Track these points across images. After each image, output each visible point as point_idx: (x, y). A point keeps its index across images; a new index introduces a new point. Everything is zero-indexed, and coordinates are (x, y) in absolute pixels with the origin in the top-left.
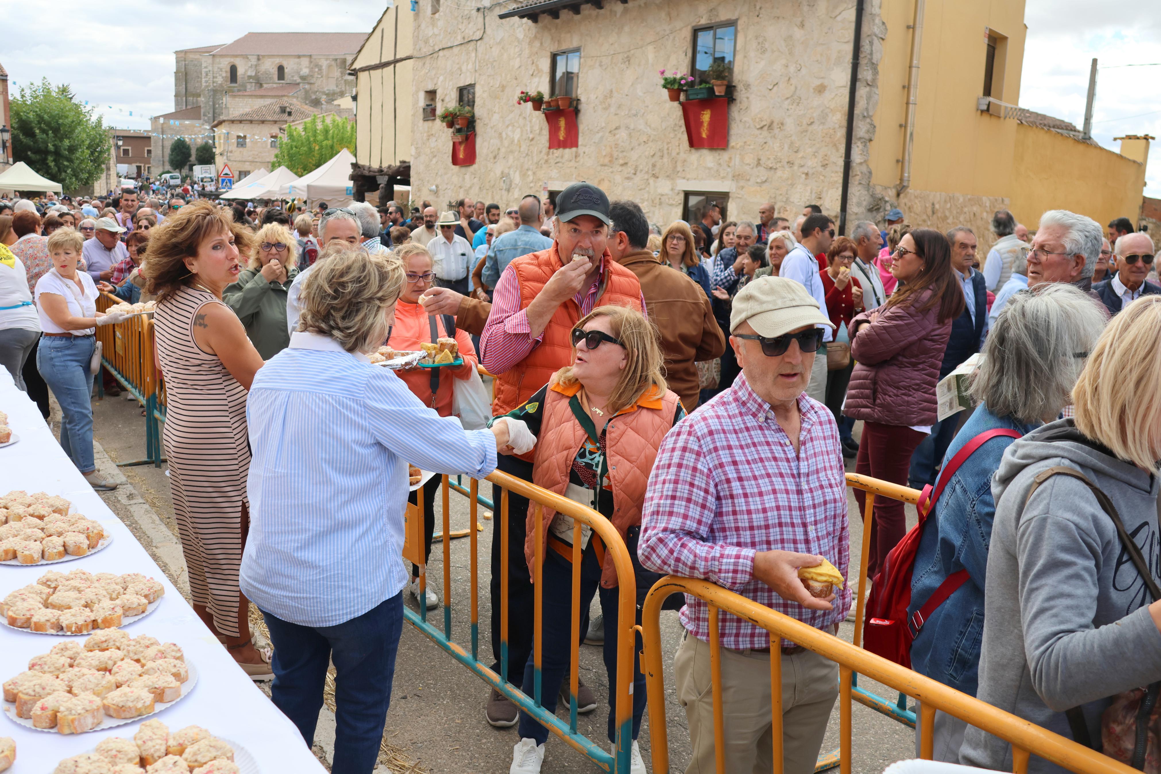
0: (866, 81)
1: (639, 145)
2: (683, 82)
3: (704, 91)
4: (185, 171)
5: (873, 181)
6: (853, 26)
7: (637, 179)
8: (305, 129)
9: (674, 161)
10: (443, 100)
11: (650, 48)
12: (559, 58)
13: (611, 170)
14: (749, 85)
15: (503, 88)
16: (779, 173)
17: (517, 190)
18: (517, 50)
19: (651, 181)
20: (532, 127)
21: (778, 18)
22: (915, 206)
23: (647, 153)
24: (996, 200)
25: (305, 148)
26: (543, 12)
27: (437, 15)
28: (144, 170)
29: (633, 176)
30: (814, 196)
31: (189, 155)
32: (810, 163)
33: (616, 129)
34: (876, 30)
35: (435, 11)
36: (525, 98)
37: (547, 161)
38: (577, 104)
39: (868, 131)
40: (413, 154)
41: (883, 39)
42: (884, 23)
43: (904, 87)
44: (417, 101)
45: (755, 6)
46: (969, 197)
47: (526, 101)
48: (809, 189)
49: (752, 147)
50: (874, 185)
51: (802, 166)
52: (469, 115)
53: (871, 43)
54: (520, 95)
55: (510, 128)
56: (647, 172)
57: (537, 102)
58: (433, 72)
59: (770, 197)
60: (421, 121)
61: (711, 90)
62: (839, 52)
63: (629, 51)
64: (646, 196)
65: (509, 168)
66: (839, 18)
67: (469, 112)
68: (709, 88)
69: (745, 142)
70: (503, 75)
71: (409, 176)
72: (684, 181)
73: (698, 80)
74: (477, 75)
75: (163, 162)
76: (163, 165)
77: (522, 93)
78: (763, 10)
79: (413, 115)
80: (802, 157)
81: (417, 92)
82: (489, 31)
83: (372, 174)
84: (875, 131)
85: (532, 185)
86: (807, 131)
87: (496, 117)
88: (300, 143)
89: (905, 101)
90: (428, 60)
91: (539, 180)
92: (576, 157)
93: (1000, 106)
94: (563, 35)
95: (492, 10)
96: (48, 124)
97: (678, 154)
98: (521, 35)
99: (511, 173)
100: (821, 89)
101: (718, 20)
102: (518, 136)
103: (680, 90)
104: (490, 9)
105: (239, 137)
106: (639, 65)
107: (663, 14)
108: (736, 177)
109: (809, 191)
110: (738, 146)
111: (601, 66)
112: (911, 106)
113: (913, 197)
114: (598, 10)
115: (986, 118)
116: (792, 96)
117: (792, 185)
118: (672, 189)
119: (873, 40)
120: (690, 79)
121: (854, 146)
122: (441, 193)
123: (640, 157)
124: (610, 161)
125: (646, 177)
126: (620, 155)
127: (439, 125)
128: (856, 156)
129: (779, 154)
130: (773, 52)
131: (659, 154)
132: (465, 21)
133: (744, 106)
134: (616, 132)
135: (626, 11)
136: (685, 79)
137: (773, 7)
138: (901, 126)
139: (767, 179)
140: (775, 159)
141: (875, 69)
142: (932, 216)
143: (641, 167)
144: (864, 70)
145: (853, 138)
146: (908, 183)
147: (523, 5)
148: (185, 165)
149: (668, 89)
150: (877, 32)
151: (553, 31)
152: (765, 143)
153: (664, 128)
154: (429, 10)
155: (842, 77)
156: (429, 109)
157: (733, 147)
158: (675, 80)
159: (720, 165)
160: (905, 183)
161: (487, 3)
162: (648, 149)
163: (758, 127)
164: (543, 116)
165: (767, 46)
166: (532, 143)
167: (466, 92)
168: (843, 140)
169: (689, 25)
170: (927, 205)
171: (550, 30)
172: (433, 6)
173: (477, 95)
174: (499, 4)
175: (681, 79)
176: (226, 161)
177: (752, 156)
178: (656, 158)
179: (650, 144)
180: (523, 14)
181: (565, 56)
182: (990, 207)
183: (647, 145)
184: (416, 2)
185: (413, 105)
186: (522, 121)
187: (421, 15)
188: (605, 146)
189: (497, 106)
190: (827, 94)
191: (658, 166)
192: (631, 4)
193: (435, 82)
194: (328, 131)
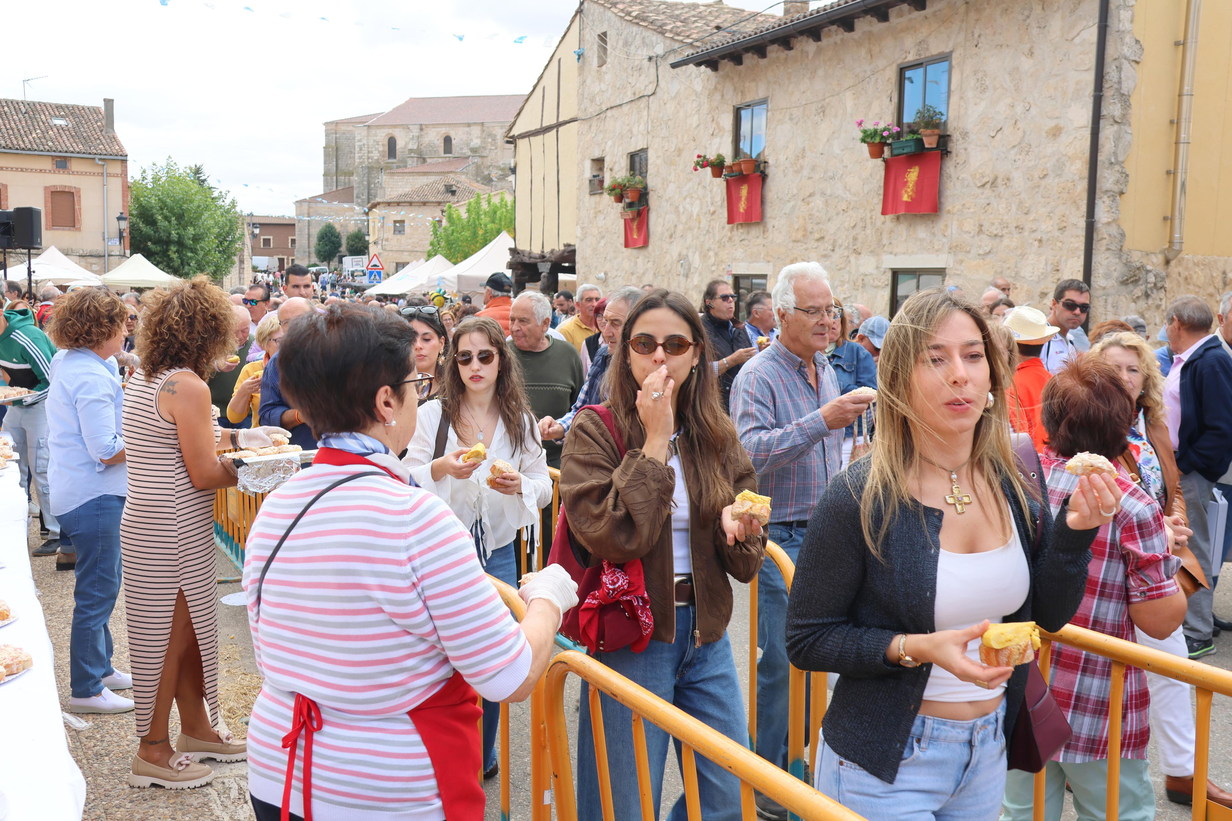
0: (1113, 117)
1: (838, 214)
2: (885, 134)
3: (912, 144)
4: (334, 263)
5: (1127, 245)
6: (1094, 49)
7: (836, 256)
8: (468, 212)
9: (879, 233)
10: (611, 170)
11: (849, 95)
12: (743, 113)
13: (805, 246)
14: (967, 133)
15: (680, 151)
16: (1006, 241)
17: (697, 275)
18: (695, 104)
19: (852, 258)
20: (712, 198)
21: (1001, 46)
22: (1195, 276)
23: (846, 224)
25: (467, 234)
26: (723, 57)
27: (604, 68)
29: (831, 253)
30: (1049, 268)
31: (340, 245)
32: (1043, 227)
33: (810, 196)
34: (1126, 51)
35: (602, 63)
36: (703, 163)
37: (730, 239)
38: (765, 167)
39: (1118, 182)
40: (579, 235)
41: (1137, 63)
42: (1137, 42)
43: (1172, 122)
44: (582, 173)
45: (973, 33)
47: (704, 166)
48: (1043, 259)
49: (972, 210)
50: (1130, 251)
51: (1034, 231)
52: (639, 186)
53: (1119, 69)
54: (696, 159)
55: (688, 200)
56: (847, 248)
57: (718, 167)
58: (600, 136)
59: (996, 272)
60: (587, 196)
61: (920, 142)
62: (1077, 83)
63: (824, 99)
64: (846, 277)
65: (687, 248)
66: (1077, 40)
67: (642, 182)
68: (917, 139)
69: (964, 205)
70: (680, 137)
71: (573, 261)
72: (892, 256)
73: (905, 131)
74: (650, 137)
75: (309, 253)
76: (309, 257)
77: (699, 156)
78: (982, 38)
79: (579, 189)
80: (1034, 220)
81: (583, 160)
82: (662, 83)
83: (532, 260)
84: (1128, 181)
85: (714, 268)
86: (1039, 186)
87: (672, 187)
88: (459, 228)
89: (1174, 140)
90: (594, 123)
91: (722, 261)
92: (764, 232)
94: (747, 85)
95: (666, 59)
96: (171, 210)
97: (883, 223)
98: (698, 88)
99: (690, 254)
100: (1056, 132)
101: (928, 54)
102: (698, 209)
103: (883, 144)
104: (664, 57)
105: (395, 222)
106: (836, 116)
107: (863, 52)
108: (954, 249)
109: (1044, 263)
110: (955, 210)
111: (791, 119)
112: (1181, 145)
113: (1191, 265)
114: (787, 52)
116: (1020, 143)
117: (1023, 255)
118: (877, 268)
119: (1121, 64)
120: (895, 129)
121: (1098, 202)
122: (610, 281)
123: (839, 229)
124: (804, 236)
125: (846, 254)
126: (816, 228)
127: (607, 199)
128: (1102, 214)
129: (1005, 218)
130: (996, 89)
131: (861, 224)
132: (635, 73)
133: (960, 160)
134: (810, 199)
135: (819, 51)
136: (889, 130)
137: (994, 34)
138: (1168, 173)
139: (992, 249)
140: (1000, 224)
141: (1125, 102)
142: (1224, 289)
143: (840, 241)
144: (1110, 104)
145: (1098, 191)
146: (1181, 247)
147: (699, 50)
148: (334, 256)
149: (868, 143)
150: (1128, 54)
151: (736, 80)
152: (988, 204)
153: (866, 192)
154: (595, 62)
155: (1084, 116)
156: (596, 181)
157: (949, 212)
158: (876, 131)
159: (934, 234)
160: (1176, 247)
161: (659, 50)
162: (848, 219)
163: (979, 184)
164: (725, 183)
165: (987, 83)
166: (713, 217)
167: (637, 159)
168: (1085, 196)
169: (893, 62)
170: (1215, 274)
171: (733, 79)
172: (600, 57)
173: (650, 162)
174: (674, 51)
175: (884, 131)
176: (381, 251)
177: (972, 221)
178: (858, 229)
179: (850, 212)
180: (699, 61)
181: (750, 110)
183: (846, 215)
184: (581, 54)
185: (579, 177)
186: (701, 191)
187: (586, 68)
188: (798, 218)
189: (673, 174)
190: (1063, 138)
191: (860, 238)
192: (825, 41)
193: (603, 147)
194: (495, 212)
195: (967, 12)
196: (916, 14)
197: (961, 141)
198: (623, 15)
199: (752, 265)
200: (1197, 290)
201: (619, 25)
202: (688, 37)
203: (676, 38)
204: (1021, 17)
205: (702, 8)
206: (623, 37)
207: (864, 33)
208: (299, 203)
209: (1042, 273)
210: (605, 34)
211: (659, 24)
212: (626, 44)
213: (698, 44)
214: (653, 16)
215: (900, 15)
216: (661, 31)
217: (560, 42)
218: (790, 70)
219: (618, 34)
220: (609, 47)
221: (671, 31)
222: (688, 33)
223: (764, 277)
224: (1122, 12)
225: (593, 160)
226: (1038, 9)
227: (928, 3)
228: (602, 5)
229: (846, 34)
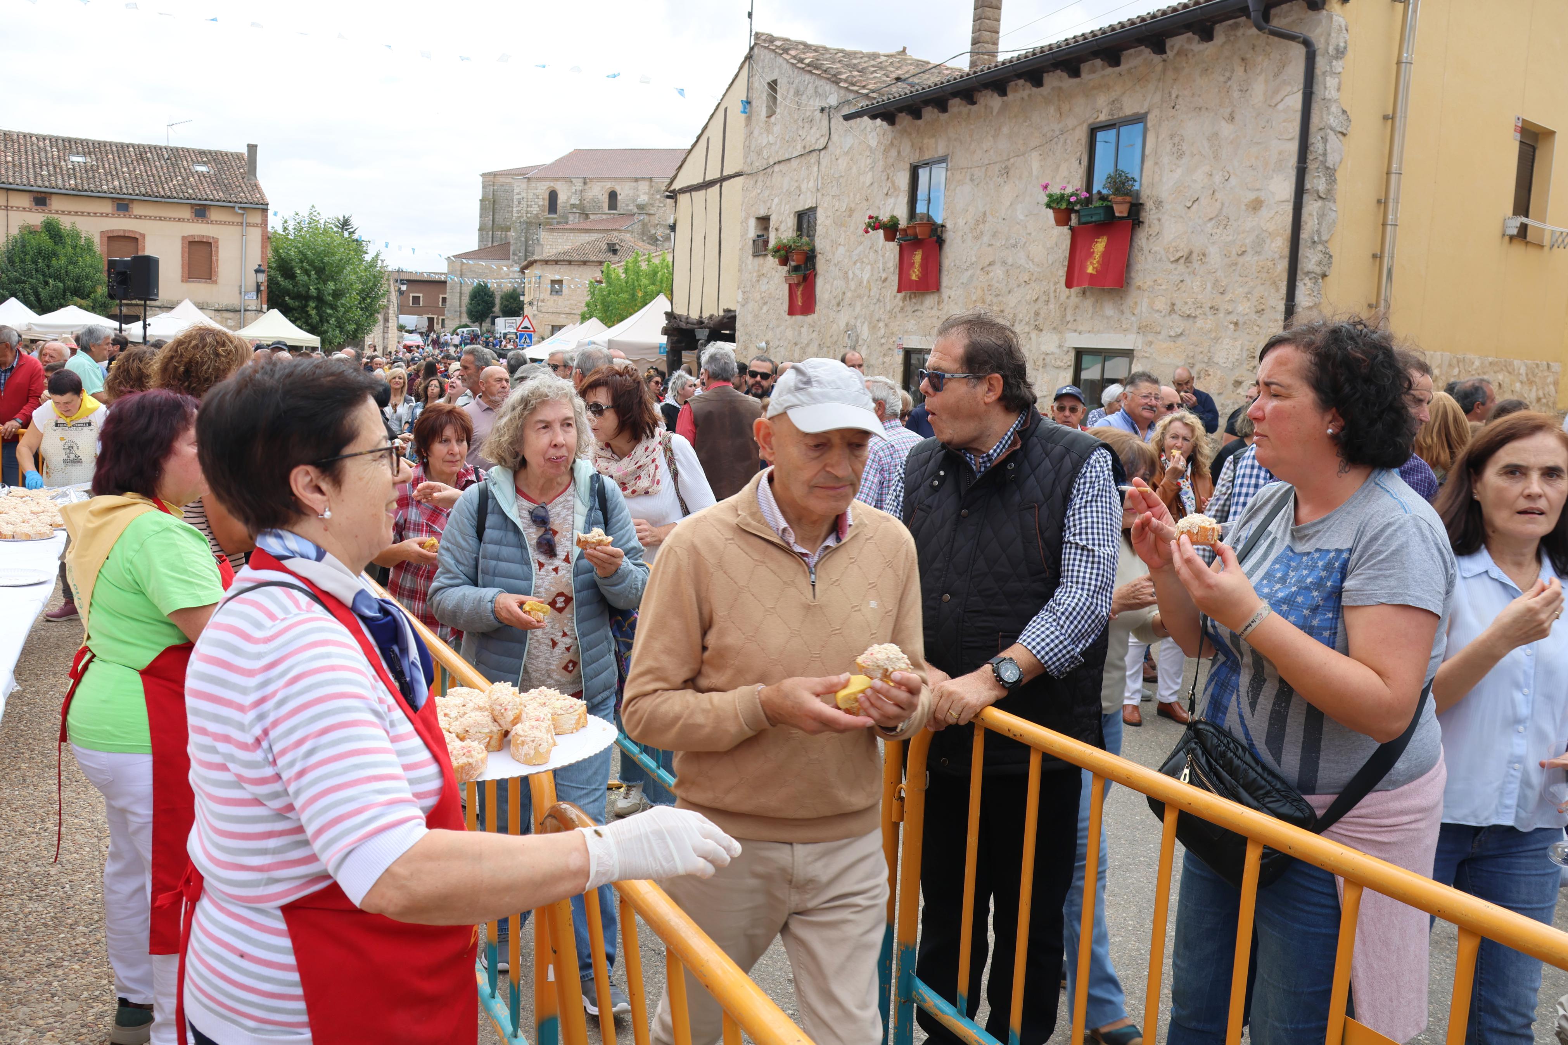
0: (1317, 192)
1: (1019, 286)
2: (1073, 200)
3: (1101, 211)
4: (486, 325)
6: (1298, 116)
8: (626, 270)
9: (1064, 308)
10: (777, 230)
11: (1035, 155)
12: (921, 171)
14: (1161, 202)
15: (851, 212)
16: (1200, 323)
17: (865, 347)
18: (869, 161)
19: (1033, 335)
20: (885, 263)
21: (1200, 109)
23: (1028, 297)
24: (1537, 365)
25: (624, 294)
26: (901, 110)
27: (773, 118)
28: (437, 323)
30: (1245, 355)
31: (493, 305)
32: (1240, 309)
33: (990, 265)
34: (1332, 121)
35: (771, 114)
36: (875, 224)
37: (902, 309)
38: (941, 233)
39: (1320, 263)
40: (740, 300)
41: (1344, 135)
42: (1344, 112)
43: (1379, 201)
44: (746, 231)
45: (1170, 94)
46: (1490, 359)
47: (875, 228)
48: (1238, 344)
49: (1164, 287)
51: (1230, 313)
52: (806, 248)
53: (1325, 140)
54: (867, 220)
55: (858, 265)
56: (1028, 323)
57: (891, 230)
58: (767, 193)
59: (1187, 356)
60: (751, 257)
61: (1110, 210)
62: (1280, 153)
63: (1008, 160)
65: (856, 318)
66: (1280, 107)
67: (809, 244)
68: (1107, 207)
69: (1155, 281)
70: (851, 195)
71: (733, 328)
72: (1076, 335)
73: (1095, 197)
74: (819, 195)
75: (460, 312)
76: (460, 316)
77: (870, 217)
78: (1180, 99)
79: (741, 249)
80: (1231, 300)
81: (747, 219)
82: (834, 137)
83: (689, 326)
84: (1331, 263)
85: (883, 341)
86: (1236, 264)
87: (841, 250)
88: (618, 288)
89: (1381, 221)
90: (761, 178)
91: (893, 334)
92: (938, 303)
93: (1543, 230)
94: (925, 141)
95: (839, 110)
96: (311, 263)
97: (1068, 297)
98: (873, 143)
99: (858, 324)
100: (1256, 205)
101: (1122, 114)
102: (868, 275)
103: (1070, 210)
104: (837, 108)
105: (553, 282)
106: (1020, 178)
107: (1052, 110)
108: (1143, 329)
109: (1239, 348)
110: (1146, 286)
111: (972, 180)
112: (1389, 228)
114: (969, 107)
115: (1518, 247)
116: (1217, 216)
117: (1217, 339)
118: (1060, 346)
119: (1326, 135)
120: (1084, 194)
121: (1299, 284)
123: (1019, 302)
125: (1027, 330)
126: (995, 300)
127: (771, 261)
128: (1303, 298)
129: (1199, 297)
130: (1193, 155)
131: (1044, 298)
132: (806, 125)
133: (1153, 231)
134: (990, 268)
135: (1004, 108)
136: (1077, 195)
137: (1193, 95)
138: (1374, 256)
139: (1184, 331)
140: (1194, 303)
141: (1331, 176)
143: (1020, 316)
144: (1315, 177)
145: (1299, 272)
147: (875, 102)
148: (487, 317)
149: (1053, 209)
150: (1334, 125)
151: (914, 135)
152: (1182, 281)
153: (1049, 262)
154: (764, 112)
155: (1284, 188)
156: (760, 243)
157: (1139, 288)
158: (1062, 196)
159: (1122, 312)
161: (833, 100)
162: (1030, 292)
163: (1172, 259)
164: (898, 248)
165: (1184, 148)
166: (884, 284)
167: (805, 219)
168: (1285, 276)
169: (1083, 122)
171: (910, 134)
172: (768, 107)
173: (819, 222)
174: (847, 102)
175: (1072, 196)
176: (535, 312)
177: (1163, 299)
178: (1040, 303)
179: (1033, 284)
180: (875, 113)
181: (928, 169)
182: (1527, 375)
183: (1028, 287)
184: (749, 103)
185: (742, 236)
186: (872, 256)
187: (754, 118)
188: (976, 288)
189: (843, 236)
190: (1264, 212)
191: (1042, 315)
192: (1011, 96)
193: (768, 205)
194: (655, 273)
195: (1164, 71)
196: (1110, 70)
198: (795, 62)
201: (791, 73)
202: (864, 87)
203: (851, 88)
204: (1222, 79)
205: (883, 58)
206: (794, 85)
207: (1053, 89)
208: (451, 259)
209: (1237, 360)
210: (775, 82)
211: (833, 72)
212: (797, 93)
213: (874, 95)
214: (827, 64)
215: (1093, 71)
216: (835, 80)
217: (727, 90)
218: (972, 127)
219: (789, 83)
220: (779, 96)
221: (845, 81)
222: (864, 84)
224: (1328, 78)
225: (758, 219)
226: (1239, 71)
227: (1123, 59)
228: (773, 50)
229: (1034, 89)
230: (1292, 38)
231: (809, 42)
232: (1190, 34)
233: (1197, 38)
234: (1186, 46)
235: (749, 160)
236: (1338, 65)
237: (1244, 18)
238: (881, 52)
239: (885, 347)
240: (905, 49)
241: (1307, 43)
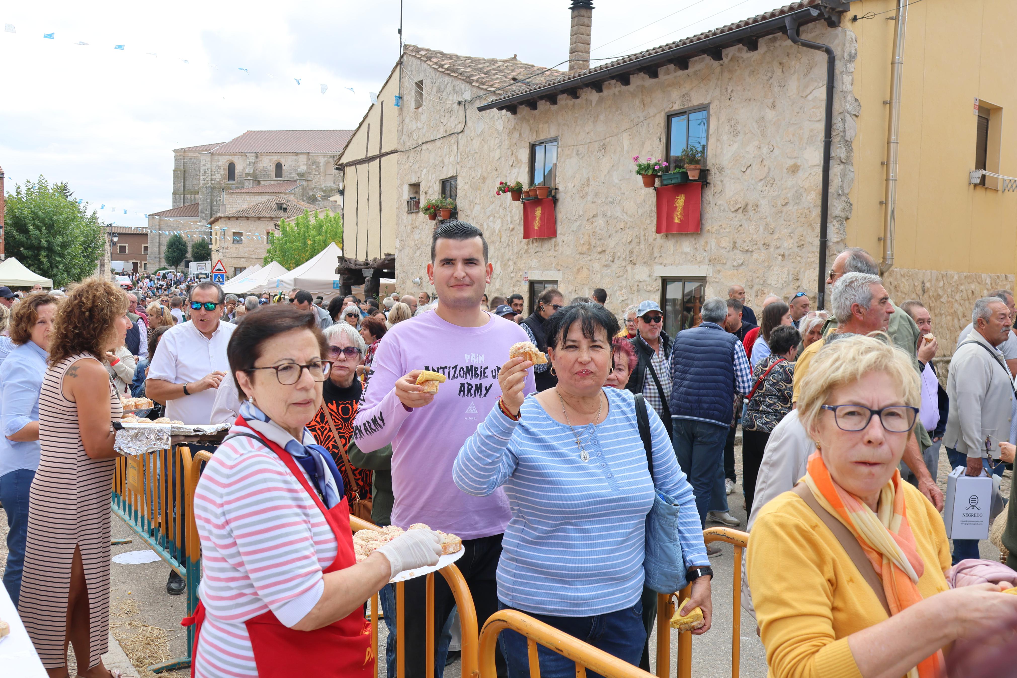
0: (840, 159)
1: (617, 232)
2: (656, 168)
3: (678, 176)
4: (181, 267)
6: (824, 104)
7: (615, 266)
8: (297, 224)
9: (651, 247)
10: (426, 193)
11: (625, 135)
12: (537, 148)
13: (589, 258)
14: (723, 168)
15: (484, 179)
16: (755, 256)
17: (498, 280)
18: (497, 141)
19: (629, 268)
20: (512, 217)
21: (750, 100)
22: (902, 285)
23: (624, 240)
24: (998, 277)
25: (298, 244)
26: (521, 103)
27: (420, 109)
28: (141, 267)
29: (611, 263)
30: (791, 277)
31: (186, 252)
32: (786, 244)
33: (593, 217)
34: (848, 107)
35: (419, 106)
36: (504, 188)
37: (527, 251)
38: (555, 193)
39: (844, 209)
40: (398, 246)
41: (857, 116)
42: (856, 100)
43: (883, 163)
44: (401, 194)
45: (726, 89)
46: (965, 274)
47: (505, 191)
48: (785, 270)
49: (727, 230)
51: (778, 248)
52: (449, 207)
53: (844, 121)
54: (498, 185)
55: (491, 218)
56: (625, 259)
57: (517, 192)
58: (417, 166)
59: (747, 280)
60: (406, 214)
61: (685, 175)
62: (811, 131)
63: (605, 139)
64: (624, 283)
66: (810, 97)
67: (452, 204)
68: (683, 173)
69: (721, 226)
70: (484, 167)
71: (394, 268)
72: (662, 266)
73: (672, 165)
74: (459, 167)
75: (160, 258)
76: (160, 261)
77: (501, 183)
78: (734, 93)
79: (398, 208)
80: (778, 239)
81: (401, 185)
82: (469, 123)
83: (358, 267)
84: (851, 209)
85: (512, 275)
86: (781, 212)
87: (477, 208)
88: (292, 238)
89: (885, 178)
90: (412, 154)
91: (520, 269)
92: (555, 246)
93: (997, 179)
94: (541, 126)
95: (473, 103)
96: (42, 221)
97: (655, 240)
98: (500, 127)
100: (794, 169)
101: (690, 105)
102: (499, 226)
103: (654, 176)
104: (471, 102)
105: (235, 234)
106: (615, 152)
107: (637, 102)
108: (713, 261)
109: (786, 273)
110: (714, 230)
111: (577, 154)
112: (891, 182)
114: (574, 100)
115: (980, 192)
116: (765, 177)
117: (769, 267)
118: (650, 276)
119: (845, 117)
120: (664, 164)
121: (829, 225)
122: (425, 284)
123: (617, 244)
124: (588, 249)
125: (624, 264)
126: (598, 243)
127: (422, 217)
128: (833, 235)
129: (755, 236)
130: (745, 134)
131: (636, 240)
132: (447, 114)
133: (718, 190)
134: (594, 220)
135: (601, 100)
136: (659, 164)
137: (744, 90)
138: (881, 203)
139: (744, 262)
140: (750, 241)
141: (849, 147)
142: (923, 295)
143: (619, 254)
144: (837, 148)
145: (829, 217)
146: (892, 262)
147: (502, 97)
148: (181, 261)
149: (642, 175)
150: (850, 109)
151: (531, 122)
152: (741, 226)
153: (640, 214)
154: (413, 105)
155: (817, 157)
156: (413, 202)
157: (708, 231)
158: (649, 166)
159: (696, 249)
160: (889, 262)
161: (467, 96)
162: (625, 236)
163: (733, 210)
164: (522, 205)
165: (739, 129)
166: (512, 233)
167: (448, 185)
168: (819, 220)
169: (662, 111)
170: (916, 284)
171: (529, 121)
172: (416, 101)
173: (459, 187)
174: (479, 97)
175: (655, 165)
176: (222, 257)
177: (728, 239)
178: (633, 244)
179: (627, 231)
180: (501, 106)
181: (543, 147)
182: (991, 284)
183: (624, 232)
184: (401, 98)
185: (398, 198)
186: (502, 212)
187: (405, 110)
188: (584, 234)
189: (478, 197)
190: (800, 174)
191: (636, 251)
192: (605, 92)
193: (419, 175)
194: (321, 227)
195: (722, 73)
196: (680, 73)
197: (718, 175)
198: (437, 67)
199: (545, 273)
200: (904, 296)
201: (434, 75)
202: (491, 86)
203: (481, 87)
204: (765, 78)
205: (500, 63)
206: (436, 85)
207: (638, 86)
208: (151, 216)
209: (785, 282)
210: (421, 82)
211: (467, 75)
212: (439, 90)
213: (500, 92)
214: (461, 69)
215: (668, 73)
216: (469, 81)
217: (383, 88)
218: (577, 115)
219: (432, 83)
220: (424, 93)
221: (477, 81)
222: (491, 83)
223: (555, 282)
224: (844, 76)
225: (410, 185)
226: (778, 72)
227: (690, 64)
228: (419, 58)
229: (623, 87)
230: (817, 48)
231: (445, 52)
232: (741, 45)
233: (745, 48)
234: (738, 54)
235: (402, 141)
236: (851, 67)
237: (780, 34)
238: (498, 59)
239: (514, 280)
240: (515, 56)
241: (828, 51)
